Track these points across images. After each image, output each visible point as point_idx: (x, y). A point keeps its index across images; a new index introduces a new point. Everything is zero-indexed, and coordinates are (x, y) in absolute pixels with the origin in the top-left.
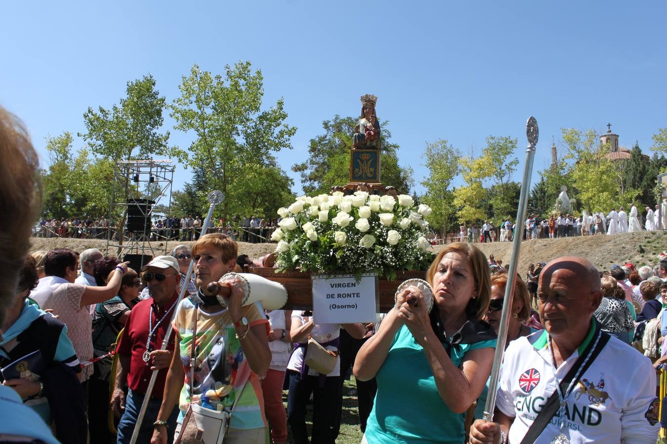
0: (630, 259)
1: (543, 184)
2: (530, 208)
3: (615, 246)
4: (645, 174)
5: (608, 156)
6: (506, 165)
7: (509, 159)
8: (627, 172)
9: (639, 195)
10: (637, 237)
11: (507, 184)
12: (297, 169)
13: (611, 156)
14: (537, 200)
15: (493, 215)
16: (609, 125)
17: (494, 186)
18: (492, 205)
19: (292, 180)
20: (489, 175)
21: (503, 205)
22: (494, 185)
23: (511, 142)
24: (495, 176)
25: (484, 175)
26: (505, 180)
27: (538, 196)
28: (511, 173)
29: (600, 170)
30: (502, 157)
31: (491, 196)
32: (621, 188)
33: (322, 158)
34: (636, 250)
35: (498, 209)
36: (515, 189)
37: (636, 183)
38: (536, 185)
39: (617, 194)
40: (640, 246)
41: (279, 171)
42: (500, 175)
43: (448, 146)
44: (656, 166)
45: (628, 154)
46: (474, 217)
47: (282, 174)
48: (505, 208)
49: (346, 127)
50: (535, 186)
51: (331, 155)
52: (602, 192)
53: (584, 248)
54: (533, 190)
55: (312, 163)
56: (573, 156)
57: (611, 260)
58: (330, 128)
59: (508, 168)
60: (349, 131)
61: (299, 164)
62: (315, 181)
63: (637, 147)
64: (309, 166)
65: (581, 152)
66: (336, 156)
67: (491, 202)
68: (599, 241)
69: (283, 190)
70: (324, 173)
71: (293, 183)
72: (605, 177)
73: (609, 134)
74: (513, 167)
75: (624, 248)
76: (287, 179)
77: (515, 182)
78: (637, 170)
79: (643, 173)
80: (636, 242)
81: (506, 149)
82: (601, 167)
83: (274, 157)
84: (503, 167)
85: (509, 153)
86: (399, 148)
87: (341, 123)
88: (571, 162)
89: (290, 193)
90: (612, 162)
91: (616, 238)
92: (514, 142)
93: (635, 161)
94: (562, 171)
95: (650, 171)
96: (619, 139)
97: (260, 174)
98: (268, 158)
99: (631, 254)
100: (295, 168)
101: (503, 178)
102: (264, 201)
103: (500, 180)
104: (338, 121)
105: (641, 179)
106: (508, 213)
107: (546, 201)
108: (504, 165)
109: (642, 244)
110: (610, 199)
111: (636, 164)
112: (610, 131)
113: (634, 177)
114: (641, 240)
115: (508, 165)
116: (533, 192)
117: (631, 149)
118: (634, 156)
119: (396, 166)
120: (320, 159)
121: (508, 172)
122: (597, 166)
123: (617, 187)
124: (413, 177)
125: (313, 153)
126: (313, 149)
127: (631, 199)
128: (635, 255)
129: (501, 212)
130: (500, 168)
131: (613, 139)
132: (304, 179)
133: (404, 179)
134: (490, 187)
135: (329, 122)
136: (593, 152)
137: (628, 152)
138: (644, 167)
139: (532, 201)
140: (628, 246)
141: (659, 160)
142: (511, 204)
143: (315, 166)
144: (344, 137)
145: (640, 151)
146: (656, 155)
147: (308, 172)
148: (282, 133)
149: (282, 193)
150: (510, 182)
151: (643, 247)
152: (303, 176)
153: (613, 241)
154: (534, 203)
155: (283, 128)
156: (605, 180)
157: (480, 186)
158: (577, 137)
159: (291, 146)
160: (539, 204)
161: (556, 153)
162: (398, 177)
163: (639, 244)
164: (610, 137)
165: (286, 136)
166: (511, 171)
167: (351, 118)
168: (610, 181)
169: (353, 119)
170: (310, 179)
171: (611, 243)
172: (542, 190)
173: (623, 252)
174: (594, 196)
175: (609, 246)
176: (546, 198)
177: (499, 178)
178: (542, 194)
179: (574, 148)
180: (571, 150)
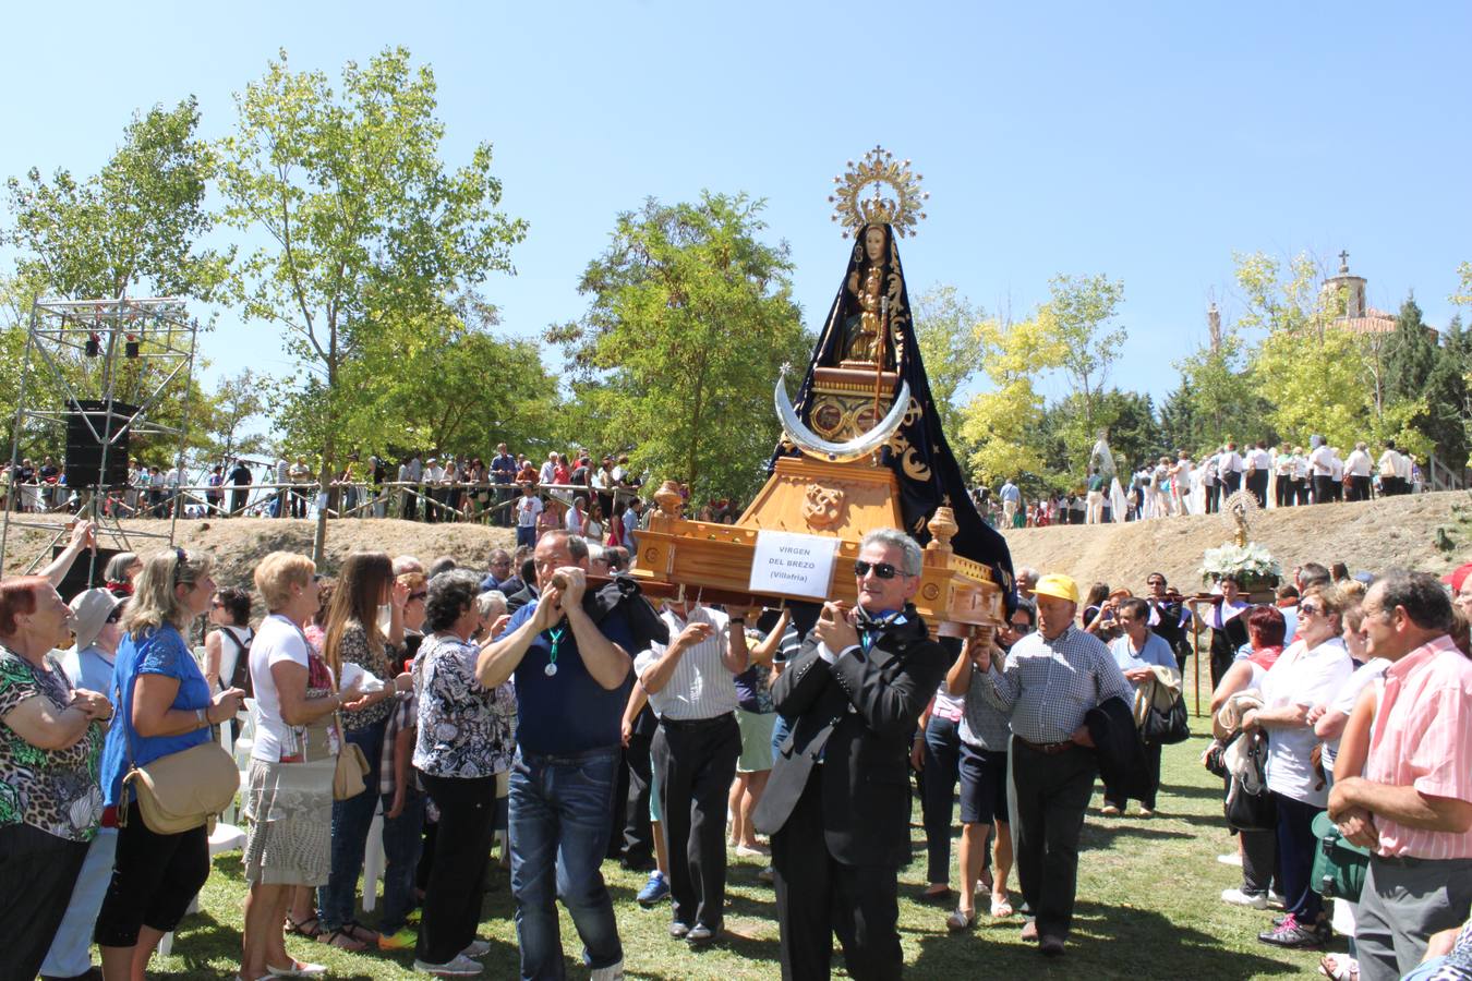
1: (1188, 391)
2: (1155, 450)
3: (1370, 531)
4: (1431, 367)
6: (1096, 344)
7: (1103, 330)
8: (1388, 360)
9: (1419, 414)
10: (1430, 508)
11: (1099, 391)
13: (1348, 327)
14: (1171, 430)
15: (1066, 466)
16: (1344, 255)
17: (1068, 398)
18: (1063, 441)
21: (1088, 442)
22: (1069, 394)
23: (1109, 290)
24: (1069, 371)
25: (1040, 362)
26: (1094, 380)
27: (1174, 421)
28: (1107, 364)
29: (1325, 350)
30: (1087, 323)
31: (1061, 421)
32: (1376, 399)
34: (1430, 542)
35: (1077, 451)
36: (1121, 404)
37: (1410, 389)
38: (1169, 394)
39: (1365, 410)
40: (1441, 531)
42: (1085, 368)
43: (959, 299)
44: (1458, 348)
45: (1389, 322)
46: (1013, 467)
50: (1168, 398)
52: (1331, 405)
54: (1164, 407)
56: (1258, 321)
59: (1106, 353)
61: (561, 323)
63: (1411, 305)
65: (1279, 309)
67: (1060, 434)
68: (1328, 518)
72: (1336, 367)
73: (1342, 275)
74: (1114, 348)
75: (1394, 536)
77: (1120, 387)
78: (1412, 357)
79: (1425, 367)
80: (1429, 519)
81: (1097, 307)
82: (1327, 344)
84: (1091, 350)
85: (1104, 315)
91: (1373, 512)
92: (1117, 288)
93: (1406, 336)
94: (1231, 360)
95: (1443, 360)
96: (1368, 286)
99: (1415, 553)
101: (1088, 376)
103: (1083, 382)
105: (1421, 380)
107: (1194, 433)
108: (1091, 343)
109: (1446, 527)
111: (1409, 343)
112: (1346, 270)
113: (1405, 376)
115: (1101, 343)
116: (1163, 411)
117: (1396, 310)
118: (1404, 327)
121: (1102, 361)
122: (1317, 341)
123: (1367, 393)
127: (1399, 423)
128: (1428, 554)
130: (1084, 353)
131: (1355, 293)
134: (1061, 402)
135: (631, 215)
137: (1390, 318)
138: (1429, 351)
139: (1160, 433)
141: (1463, 335)
145: (1418, 314)
146: (1456, 321)
150: (1107, 388)
151: (1448, 535)
153: (1364, 519)
154: (1163, 437)
156: (1336, 374)
157: (1027, 390)
158: (1268, 274)
161: (1217, 322)
163: (1438, 526)
164: (1346, 282)
166: (1108, 358)
168: (1348, 377)
171: (1360, 525)
172: (1183, 406)
173: (1392, 547)
174: (1310, 415)
175: (1356, 531)
176: (1192, 426)
177: (1080, 376)
178: (1183, 415)
179: (1262, 302)
180: (1254, 305)
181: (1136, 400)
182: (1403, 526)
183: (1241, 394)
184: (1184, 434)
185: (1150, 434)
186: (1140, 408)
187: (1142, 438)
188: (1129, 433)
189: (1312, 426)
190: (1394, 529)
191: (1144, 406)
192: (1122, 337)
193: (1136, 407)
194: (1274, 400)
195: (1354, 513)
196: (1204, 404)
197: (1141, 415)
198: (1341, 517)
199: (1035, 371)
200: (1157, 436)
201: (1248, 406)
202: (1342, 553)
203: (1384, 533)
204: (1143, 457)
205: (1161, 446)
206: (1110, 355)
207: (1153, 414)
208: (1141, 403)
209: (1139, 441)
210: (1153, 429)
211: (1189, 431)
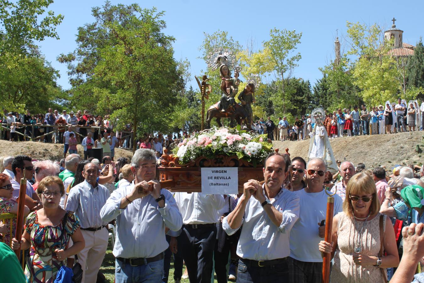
0: (407, 159)
1: (325, 80)
2: (311, 106)
3: (393, 145)
5: (391, 52)
6: (288, 60)
7: (291, 54)
8: (410, 70)
9: (420, 94)
10: (415, 137)
11: (288, 80)
12: (64, 59)
13: (394, 53)
14: (318, 97)
15: (273, 113)
16: (394, 20)
17: (274, 82)
18: (272, 101)
19: (57, 72)
20: (269, 70)
21: (283, 102)
22: (275, 80)
23: (295, 36)
24: (276, 72)
25: (265, 70)
27: (320, 93)
28: (292, 69)
29: (382, 67)
30: (284, 51)
31: (271, 93)
32: (403, 87)
33: (90, 49)
34: (414, 150)
35: (278, 106)
36: (296, 85)
37: (419, 81)
38: (318, 81)
39: (399, 92)
40: (418, 146)
41: (42, 62)
42: (282, 70)
43: (228, 38)
45: (411, 51)
47: (46, 65)
48: (285, 105)
49: (118, 16)
50: (317, 83)
51: (101, 45)
52: (384, 90)
53: (364, 148)
54: (315, 86)
55: (80, 53)
56: (356, 52)
57: (389, 160)
58: (100, 15)
59: (291, 64)
60: (120, 20)
61: (66, 54)
62: (83, 73)
63: (421, 44)
64: (77, 57)
65: (365, 47)
66: (107, 47)
67: (271, 99)
68: (378, 140)
69: (47, 83)
70: (94, 65)
71: (59, 76)
72: (386, 75)
73: (392, 29)
74: (295, 62)
75: (402, 148)
76: (52, 71)
77: (296, 77)
78: (420, 67)
80: (414, 141)
81: (289, 44)
82: (384, 64)
83: (37, 46)
84: (285, 62)
85: (292, 47)
86: (175, 41)
87: (111, 11)
88: (354, 58)
89: (55, 85)
90: (395, 59)
91: (395, 138)
92: (298, 36)
93: (418, 58)
94: (344, 67)
96: (403, 34)
97: (21, 64)
98: (30, 46)
99: (409, 154)
100: (61, 59)
101: (283, 74)
102: (25, 94)
103: (281, 76)
104: (109, 8)
106: (289, 111)
107: (328, 98)
108: (285, 60)
109: (420, 144)
110: (391, 97)
111: (419, 61)
112: (395, 27)
113: (417, 75)
114: (419, 140)
115: (290, 60)
116: (315, 88)
117: (415, 46)
118: (417, 53)
119: (171, 60)
120: (89, 50)
121: (289, 68)
122: (379, 62)
123: (400, 84)
124: (189, 71)
125: (81, 43)
126: (81, 38)
127: (413, 97)
128: (413, 155)
129: (281, 109)
130: (282, 63)
131: (397, 34)
132: (71, 71)
133: (180, 73)
134: (270, 83)
135: (98, 8)
136: (376, 48)
137: (412, 48)
139: (313, 98)
140: (406, 146)
142: (291, 101)
143: (83, 57)
144: (115, 26)
147: (75, 63)
148: (47, 22)
149: (47, 86)
150: (291, 78)
151: (421, 147)
152: (69, 68)
153: (392, 141)
154: (315, 100)
155: (48, 16)
156: (386, 77)
158: (361, 31)
159: (57, 36)
160: (320, 101)
161: (339, 48)
162: (173, 71)
163: (417, 144)
164: (394, 32)
165: (51, 25)
166: (292, 66)
167: (123, 5)
168: (392, 79)
169: (125, 7)
170: (78, 71)
171: (390, 143)
172: (324, 86)
173: (401, 152)
174: (375, 95)
175: (388, 146)
176: (328, 95)
177: (280, 73)
178: (324, 90)
179: (358, 44)
180: (354, 45)
181: (303, 83)
182: (405, 144)
183: (349, 83)
184: (324, 99)
185: (309, 98)
186: (305, 87)
187: (305, 100)
188: (300, 98)
189: (376, 99)
190: (402, 145)
191: (307, 86)
192: (299, 57)
193: (303, 86)
194: (361, 87)
195: (388, 139)
196: (333, 87)
197: (305, 90)
198: (383, 140)
199: (262, 73)
200: (312, 99)
202: (383, 154)
203: (399, 146)
204: (306, 108)
205: (313, 103)
206: (293, 65)
207: (311, 89)
208: (305, 85)
209: (304, 102)
210: (310, 96)
211: (326, 97)
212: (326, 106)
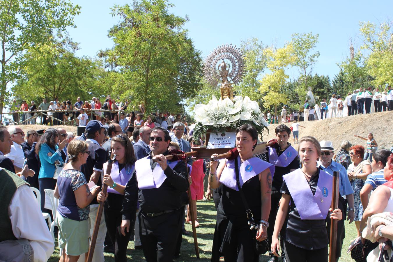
1: (342, 74)
7: (311, 52)
11: (310, 75)
14: (336, 88)
17: (299, 78)
18: (297, 93)
21: (306, 93)
22: (299, 76)
23: (313, 38)
26: (308, 70)
27: (337, 85)
28: (313, 64)
30: (305, 50)
35: (302, 96)
36: (318, 79)
42: (304, 66)
43: (259, 42)
50: (335, 77)
54: (334, 80)
56: (368, 47)
59: (312, 60)
65: (376, 43)
67: (296, 90)
74: (315, 58)
81: (309, 44)
84: (307, 59)
85: (312, 47)
92: (316, 37)
94: (358, 62)
101: (306, 69)
103: (304, 71)
108: (307, 57)
115: (310, 57)
116: (333, 81)
121: (311, 63)
130: (304, 61)
154: (334, 91)
158: (372, 29)
160: (338, 92)
172: (341, 80)
176: (344, 86)
177: (303, 69)
178: (340, 83)
179: (370, 40)
180: (366, 41)
181: (324, 78)
183: (361, 74)
184: (341, 89)
185: (329, 90)
186: (325, 81)
187: (326, 91)
188: (321, 90)
191: (327, 80)
192: (318, 54)
193: (324, 80)
196: (348, 78)
197: (325, 83)
200: (331, 90)
201: (364, 79)
206: (314, 61)
207: (330, 83)
208: (325, 79)
209: (325, 93)
210: (330, 88)
211: (343, 89)
212: (343, 95)
